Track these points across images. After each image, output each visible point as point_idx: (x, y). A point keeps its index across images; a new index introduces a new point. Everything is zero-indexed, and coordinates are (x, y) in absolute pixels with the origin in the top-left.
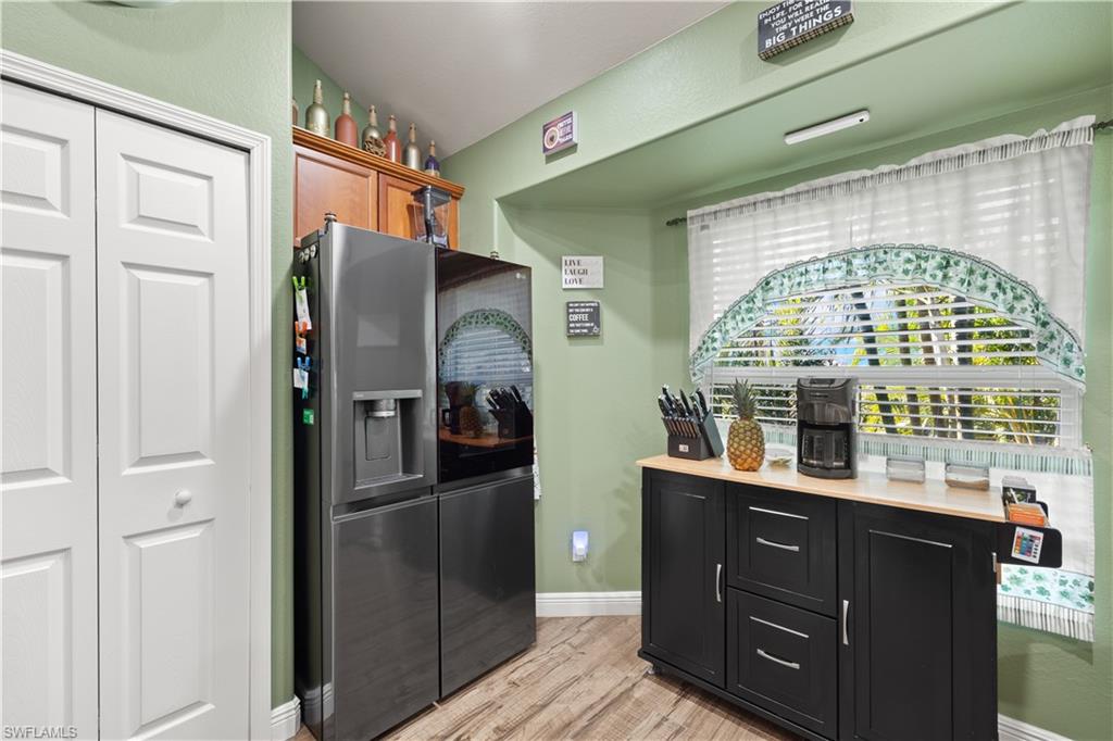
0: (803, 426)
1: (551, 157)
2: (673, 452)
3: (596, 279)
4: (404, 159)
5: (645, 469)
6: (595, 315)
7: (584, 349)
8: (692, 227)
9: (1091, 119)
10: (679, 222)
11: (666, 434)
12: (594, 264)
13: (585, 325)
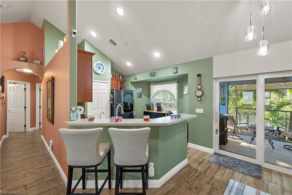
0: (157, 107)
1: (135, 79)
2: (147, 110)
3: (141, 91)
4: (119, 78)
5: (144, 111)
6: (141, 95)
7: (140, 99)
8: (151, 86)
9: (176, 82)
10: (150, 85)
11: (147, 108)
12: (141, 89)
13: (140, 96)
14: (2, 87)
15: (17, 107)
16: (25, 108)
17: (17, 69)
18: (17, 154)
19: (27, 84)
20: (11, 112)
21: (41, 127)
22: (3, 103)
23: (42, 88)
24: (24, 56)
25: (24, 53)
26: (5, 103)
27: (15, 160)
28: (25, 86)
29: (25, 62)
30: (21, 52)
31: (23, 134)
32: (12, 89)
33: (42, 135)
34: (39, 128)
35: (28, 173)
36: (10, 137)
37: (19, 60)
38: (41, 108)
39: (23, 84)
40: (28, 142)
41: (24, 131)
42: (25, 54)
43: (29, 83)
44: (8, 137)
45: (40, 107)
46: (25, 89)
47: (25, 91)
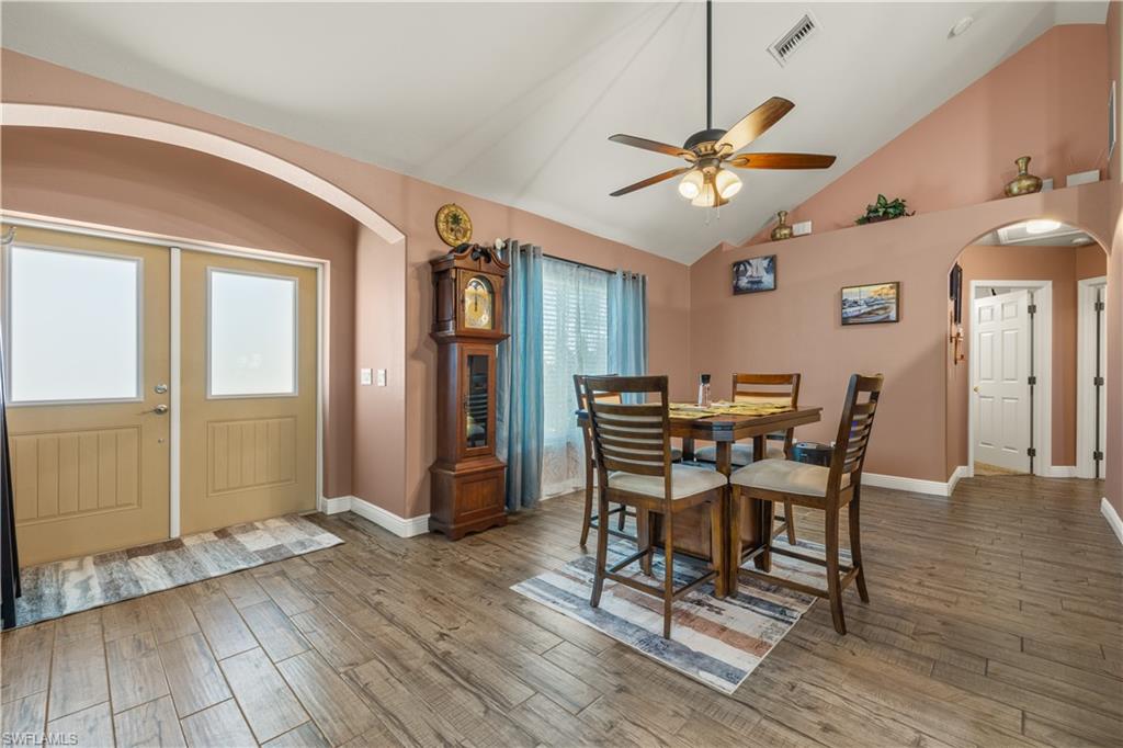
14: (956, 302)
15: (1003, 380)
16: (1030, 383)
17: (1002, 232)
18: (998, 531)
19: (1040, 288)
20: (982, 394)
21: (1103, 475)
22: (959, 357)
23: (1105, 299)
24: (1026, 174)
25: (1029, 159)
26: (962, 357)
27: (990, 547)
28: (1032, 296)
29: (1029, 192)
30: (1016, 162)
31: (1024, 480)
32: (986, 313)
33: (1104, 500)
34: (1092, 475)
35: (1037, 605)
36: (978, 478)
37: (1008, 193)
38: (1104, 389)
39: (1026, 291)
40: (1041, 508)
41: (1027, 471)
42: (1030, 164)
43: (1050, 283)
44: (972, 475)
45: (1098, 382)
46: (1032, 309)
47: (1032, 317)
